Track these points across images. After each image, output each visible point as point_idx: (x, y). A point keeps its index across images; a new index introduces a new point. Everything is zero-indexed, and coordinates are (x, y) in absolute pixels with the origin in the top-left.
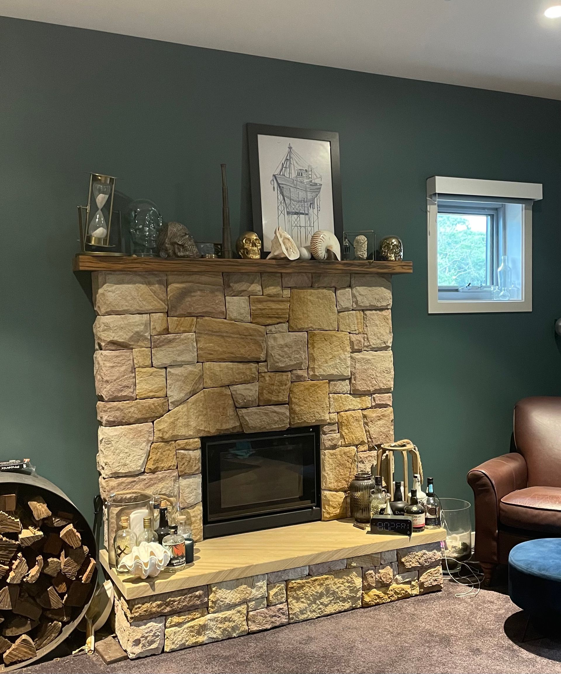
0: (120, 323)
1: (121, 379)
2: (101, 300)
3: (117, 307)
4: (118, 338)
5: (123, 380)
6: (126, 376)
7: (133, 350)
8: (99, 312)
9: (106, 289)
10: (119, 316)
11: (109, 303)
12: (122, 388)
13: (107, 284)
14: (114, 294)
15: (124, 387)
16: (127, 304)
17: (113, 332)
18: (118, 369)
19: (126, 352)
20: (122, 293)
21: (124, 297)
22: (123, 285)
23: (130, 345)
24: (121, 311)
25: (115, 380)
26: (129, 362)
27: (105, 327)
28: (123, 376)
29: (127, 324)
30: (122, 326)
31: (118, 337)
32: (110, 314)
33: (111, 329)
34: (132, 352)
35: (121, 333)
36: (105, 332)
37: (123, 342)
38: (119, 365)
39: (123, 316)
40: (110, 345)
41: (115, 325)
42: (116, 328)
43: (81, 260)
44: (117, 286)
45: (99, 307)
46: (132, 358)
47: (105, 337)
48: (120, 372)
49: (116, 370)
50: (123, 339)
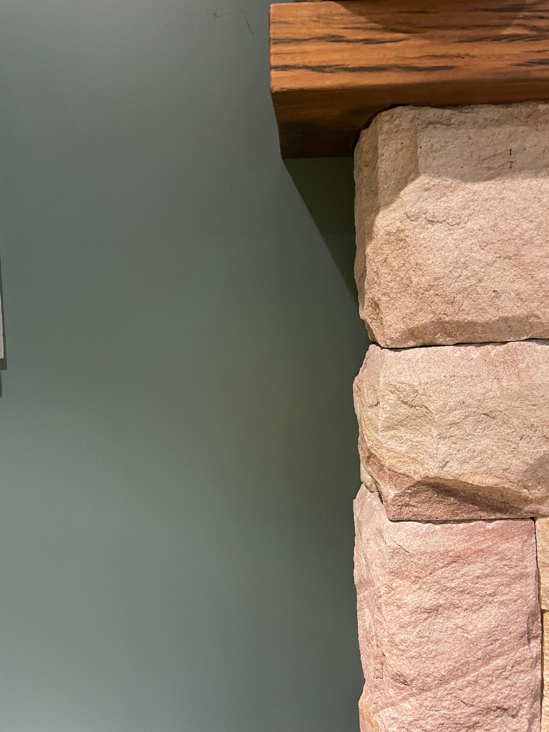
0: (479, 390)
1: (471, 677)
2: (383, 270)
3: (466, 305)
4: (467, 468)
5: (483, 682)
6: (499, 662)
7: (540, 523)
8: (373, 326)
9: (415, 210)
10: (473, 352)
11: (425, 280)
12: (475, 714)
13: (422, 180)
14: (458, 234)
15: (488, 710)
16: (521, 286)
17: (441, 437)
18: (459, 621)
19: (504, 536)
20: (503, 226)
21: (511, 249)
22: (508, 183)
23: (527, 501)
24: (486, 325)
25: (443, 681)
26: (517, 587)
27: (404, 410)
28: (487, 659)
29: (519, 396)
30: (490, 405)
31: (465, 462)
32: (427, 340)
33: (432, 422)
34: (533, 532)
35: (485, 442)
36: (402, 432)
37: (491, 489)
38: (468, 600)
39: (493, 350)
40: (423, 496)
41: (452, 402)
42: (457, 415)
43: (275, 32)
44: (477, 187)
45: (376, 305)
46: (531, 569)
47: (398, 456)
48: (472, 636)
49: (449, 624)
50: (489, 473)
